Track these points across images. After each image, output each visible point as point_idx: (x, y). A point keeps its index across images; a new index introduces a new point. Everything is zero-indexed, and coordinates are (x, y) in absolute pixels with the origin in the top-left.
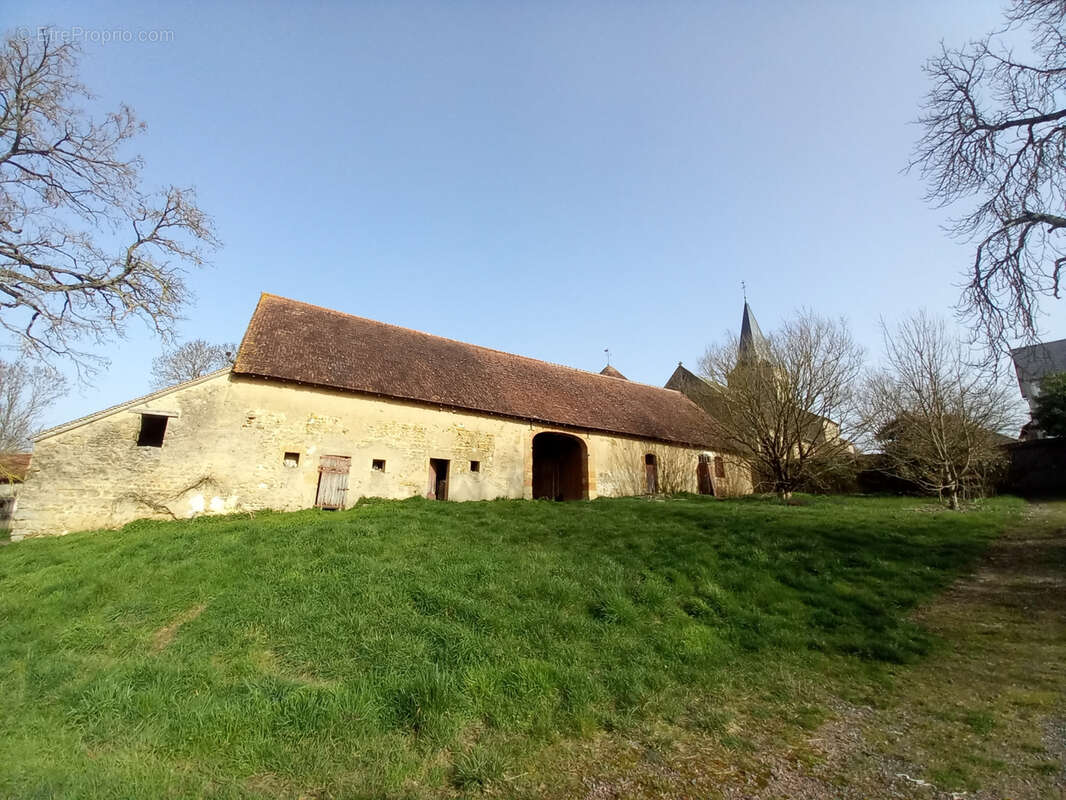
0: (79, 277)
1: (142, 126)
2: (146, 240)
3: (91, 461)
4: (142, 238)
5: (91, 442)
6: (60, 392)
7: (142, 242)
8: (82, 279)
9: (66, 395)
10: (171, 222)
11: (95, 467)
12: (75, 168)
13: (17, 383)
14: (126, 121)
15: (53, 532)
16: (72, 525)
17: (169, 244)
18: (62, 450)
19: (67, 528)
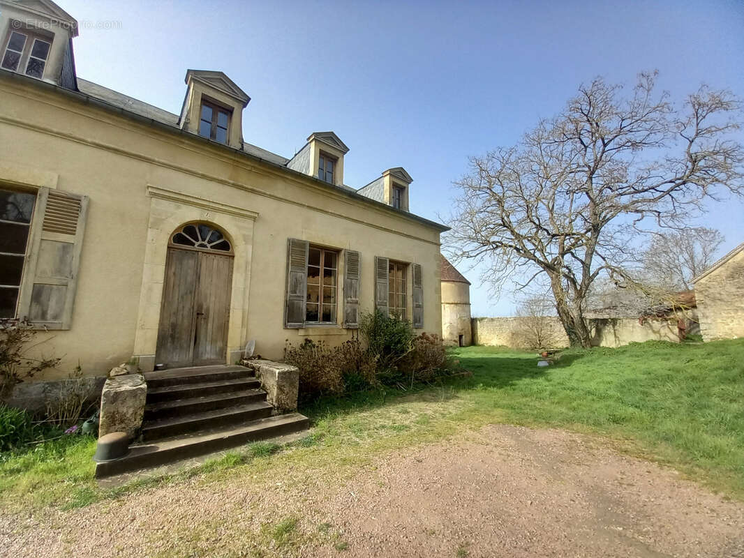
0: (671, 182)
1: (656, 73)
2: (695, 138)
3: (733, 290)
4: (691, 139)
5: (727, 278)
6: (719, 240)
7: (692, 141)
8: (674, 182)
9: (724, 241)
10: (704, 114)
11: (738, 293)
12: (635, 130)
13: (689, 243)
14: (646, 80)
15: (727, 337)
16: (738, 333)
17: (708, 131)
18: (712, 287)
19: (736, 335)
